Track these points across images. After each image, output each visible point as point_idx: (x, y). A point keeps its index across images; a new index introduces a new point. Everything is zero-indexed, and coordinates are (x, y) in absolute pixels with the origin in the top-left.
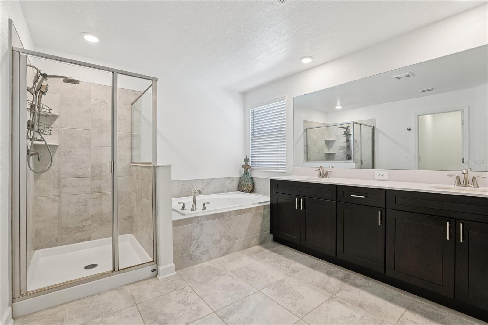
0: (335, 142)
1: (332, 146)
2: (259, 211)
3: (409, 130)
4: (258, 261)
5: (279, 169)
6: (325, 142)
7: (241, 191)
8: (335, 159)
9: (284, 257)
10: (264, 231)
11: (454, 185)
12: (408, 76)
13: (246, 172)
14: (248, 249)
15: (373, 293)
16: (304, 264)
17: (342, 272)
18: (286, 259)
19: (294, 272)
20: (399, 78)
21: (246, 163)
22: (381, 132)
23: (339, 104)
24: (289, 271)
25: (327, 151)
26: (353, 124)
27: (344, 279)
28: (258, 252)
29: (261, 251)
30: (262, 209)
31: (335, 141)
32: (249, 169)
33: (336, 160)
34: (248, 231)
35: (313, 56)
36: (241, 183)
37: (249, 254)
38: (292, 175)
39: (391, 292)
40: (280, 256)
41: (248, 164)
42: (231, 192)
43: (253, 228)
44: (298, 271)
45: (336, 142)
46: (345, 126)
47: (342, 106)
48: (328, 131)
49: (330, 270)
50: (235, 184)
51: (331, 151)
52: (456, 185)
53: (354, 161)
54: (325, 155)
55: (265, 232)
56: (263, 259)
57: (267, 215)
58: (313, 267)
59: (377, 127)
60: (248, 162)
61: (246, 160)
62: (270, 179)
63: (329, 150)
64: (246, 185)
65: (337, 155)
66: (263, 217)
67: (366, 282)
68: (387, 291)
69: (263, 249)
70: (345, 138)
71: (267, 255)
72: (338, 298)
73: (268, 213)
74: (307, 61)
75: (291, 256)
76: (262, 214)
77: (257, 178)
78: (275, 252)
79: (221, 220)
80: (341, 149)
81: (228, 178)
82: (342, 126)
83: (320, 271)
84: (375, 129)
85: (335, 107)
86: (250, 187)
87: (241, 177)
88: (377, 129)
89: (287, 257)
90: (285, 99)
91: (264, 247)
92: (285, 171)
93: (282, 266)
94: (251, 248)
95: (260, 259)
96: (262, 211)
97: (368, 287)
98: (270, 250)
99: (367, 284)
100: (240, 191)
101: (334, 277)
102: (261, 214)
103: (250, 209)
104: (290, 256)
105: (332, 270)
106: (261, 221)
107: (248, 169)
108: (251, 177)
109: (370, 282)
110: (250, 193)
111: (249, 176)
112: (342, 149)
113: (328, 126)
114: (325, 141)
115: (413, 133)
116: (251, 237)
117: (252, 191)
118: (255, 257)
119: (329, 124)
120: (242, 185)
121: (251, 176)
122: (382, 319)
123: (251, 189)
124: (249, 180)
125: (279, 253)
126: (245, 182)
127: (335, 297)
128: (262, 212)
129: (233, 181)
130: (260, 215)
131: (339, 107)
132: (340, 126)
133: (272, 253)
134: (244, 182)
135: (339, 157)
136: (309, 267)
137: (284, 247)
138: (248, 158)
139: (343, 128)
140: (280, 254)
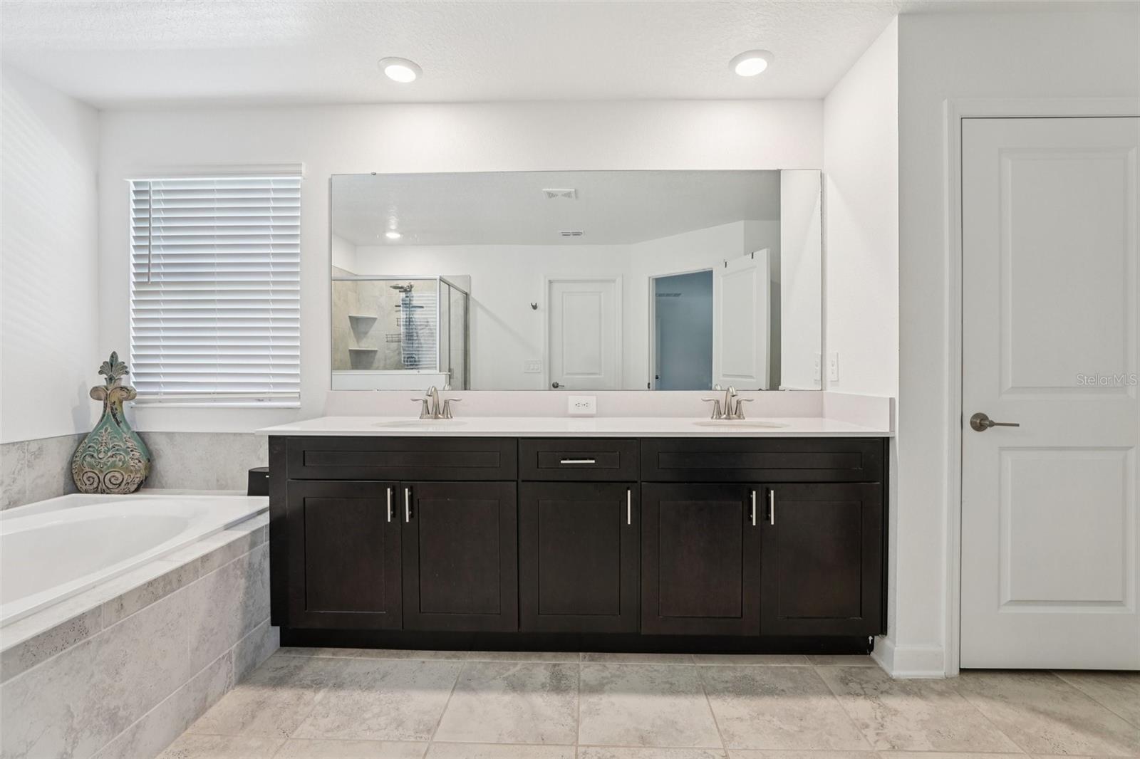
0: (374, 323)
1: (366, 333)
2: (236, 559)
3: (535, 307)
4: (276, 752)
5: (270, 399)
6: (351, 321)
7: (86, 492)
8: (375, 365)
9: (360, 691)
10: (253, 625)
11: (712, 418)
12: (568, 195)
13: (113, 414)
14: (201, 721)
15: (632, 690)
16: (437, 686)
17: (538, 665)
18: (370, 697)
19: (429, 731)
20: (551, 195)
21: (111, 379)
22: (482, 307)
23: (393, 227)
24: (413, 734)
25: (354, 346)
26: (438, 280)
27: (558, 685)
28: (253, 717)
29: (261, 704)
30: (247, 548)
31: (374, 319)
32: (124, 402)
33: (377, 369)
34: (197, 649)
35: (423, 68)
36: (88, 459)
37: (218, 739)
38: (323, 415)
39: (655, 668)
40: (343, 693)
41: (123, 384)
42: (30, 502)
43: (215, 631)
44: (439, 721)
45: (376, 324)
46: (405, 284)
47: (401, 233)
48: (356, 292)
49: (510, 673)
50: (55, 466)
51: (364, 346)
52: (715, 417)
53: (440, 371)
54: (350, 354)
55: (255, 626)
56: (293, 736)
57: (260, 563)
58: (464, 684)
59: (473, 295)
60: (123, 376)
61: (113, 367)
62: (270, 437)
63: (358, 342)
64: (114, 465)
65: (379, 356)
66: (249, 577)
67: (601, 668)
68: (647, 670)
69: (267, 693)
70: (403, 315)
71: (296, 713)
72: (591, 748)
73: (264, 555)
74: (400, 74)
75: (378, 676)
76: (246, 566)
77: (170, 435)
78: (317, 685)
79: (70, 653)
80: (392, 342)
81: (13, 444)
82: (401, 284)
83: (490, 688)
84: (469, 300)
85: (385, 232)
86: (137, 471)
87: (82, 438)
88: (475, 300)
89: (369, 688)
90: (300, 173)
91: (264, 685)
92: (297, 404)
93: (378, 730)
94: (212, 712)
95: (282, 741)
96: (246, 554)
97: (612, 679)
98: (294, 686)
99: (606, 674)
100: (78, 491)
101: (534, 690)
102: (242, 565)
103: (205, 559)
104: (375, 680)
105: (513, 671)
106: (241, 594)
107: (121, 402)
108: (138, 433)
109: (607, 664)
110: (133, 492)
111: (129, 428)
112: (396, 342)
113: (356, 280)
114: (350, 317)
115: (541, 315)
116: (211, 668)
117: (143, 485)
118: (254, 743)
119: (360, 274)
120: (92, 467)
121: (136, 430)
122: (699, 749)
123: (138, 477)
124: (129, 444)
125: (333, 681)
126: (109, 454)
127: (583, 749)
128: (247, 559)
129: (39, 453)
130: (239, 573)
131: (393, 236)
132: (394, 283)
133: (308, 694)
134: (106, 452)
135: (385, 360)
136: (453, 690)
137: (334, 654)
138: (120, 360)
139: (402, 288)
140: (339, 686)
